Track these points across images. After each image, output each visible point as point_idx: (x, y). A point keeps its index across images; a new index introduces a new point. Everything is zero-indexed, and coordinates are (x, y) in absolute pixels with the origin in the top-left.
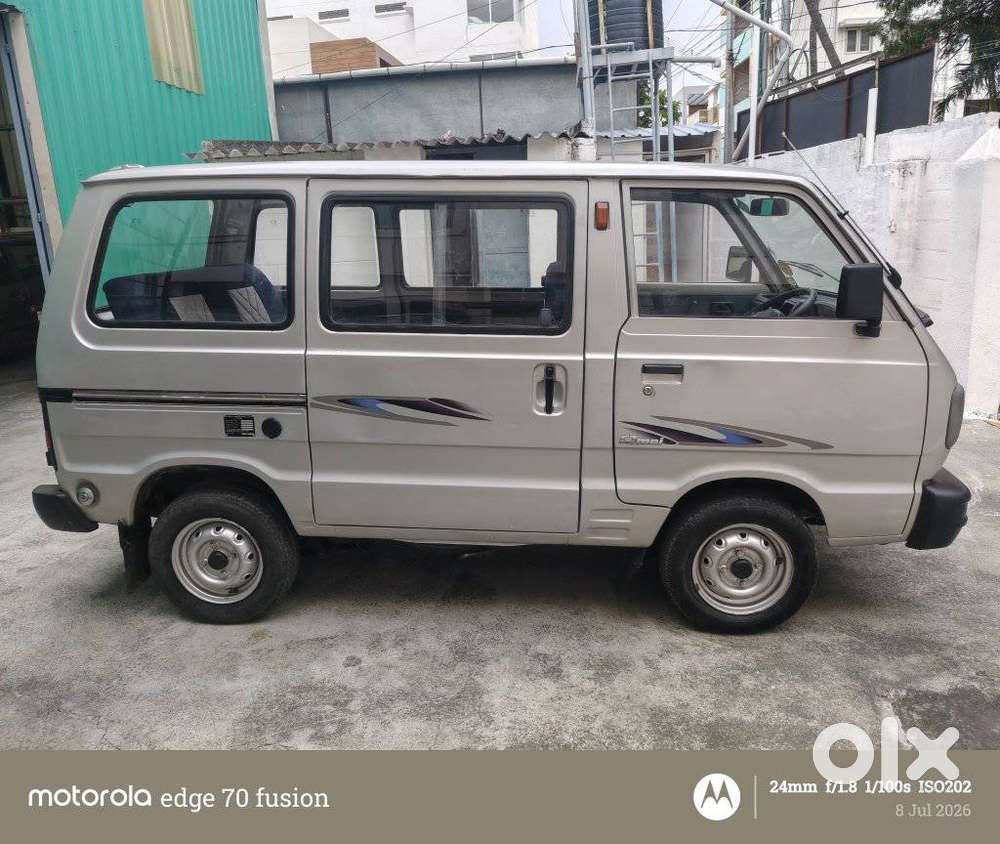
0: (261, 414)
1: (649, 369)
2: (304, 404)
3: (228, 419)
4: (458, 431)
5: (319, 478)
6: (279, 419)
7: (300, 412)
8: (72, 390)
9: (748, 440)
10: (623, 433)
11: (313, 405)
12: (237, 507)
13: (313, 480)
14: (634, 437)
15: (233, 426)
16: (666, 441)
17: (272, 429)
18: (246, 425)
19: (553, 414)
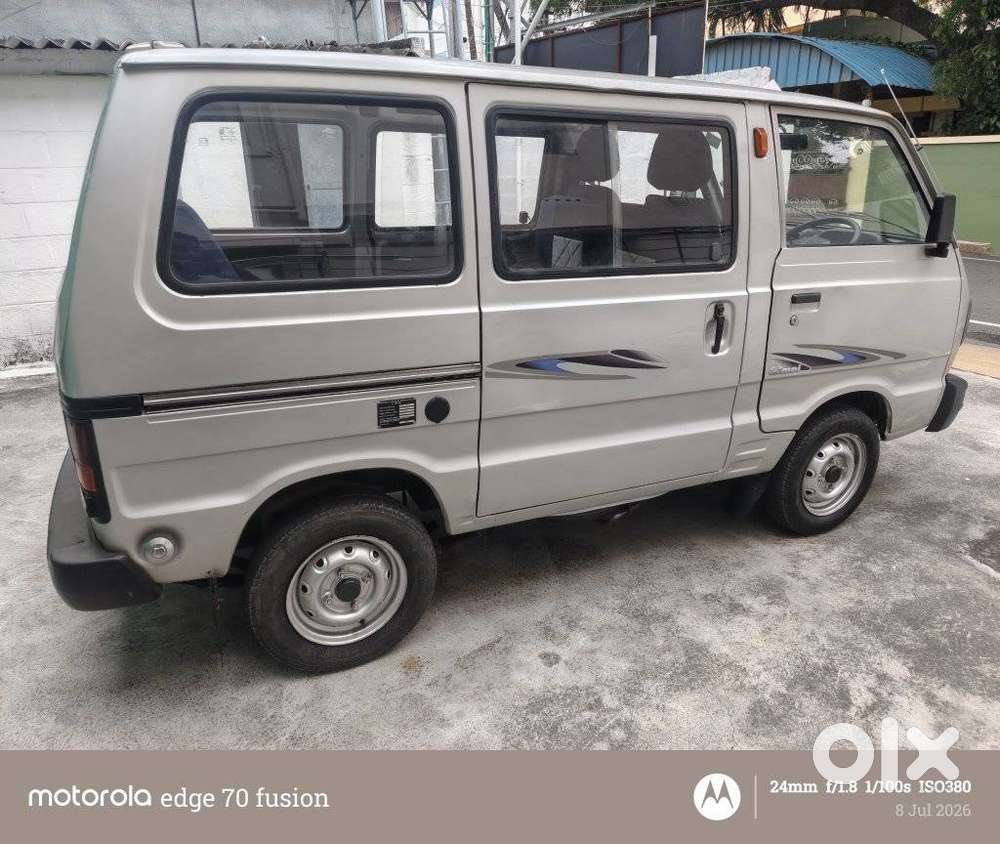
0: (424, 394)
1: (797, 300)
2: (478, 375)
3: (383, 407)
4: (639, 383)
5: (490, 461)
6: (445, 397)
7: (471, 386)
8: (142, 396)
9: (858, 357)
10: (773, 365)
11: (489, 375)
12: (379, 518)
13: (482, 466)
14: (780, 367)
15: (390, 416)
16: (803, 368)
17: (438, 410)
18: (405, 411)
19: (719, 354)
